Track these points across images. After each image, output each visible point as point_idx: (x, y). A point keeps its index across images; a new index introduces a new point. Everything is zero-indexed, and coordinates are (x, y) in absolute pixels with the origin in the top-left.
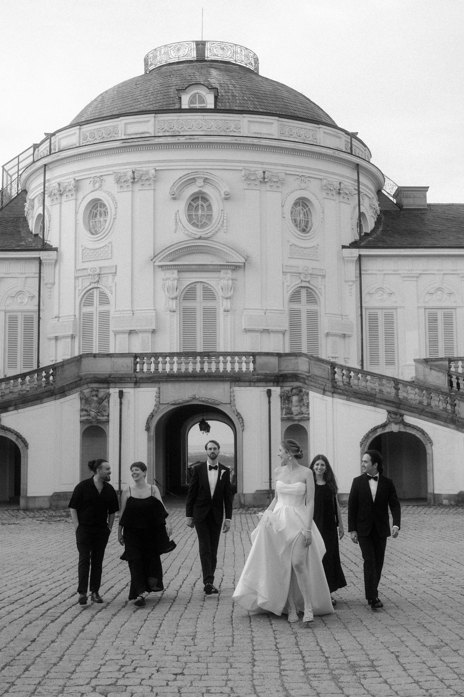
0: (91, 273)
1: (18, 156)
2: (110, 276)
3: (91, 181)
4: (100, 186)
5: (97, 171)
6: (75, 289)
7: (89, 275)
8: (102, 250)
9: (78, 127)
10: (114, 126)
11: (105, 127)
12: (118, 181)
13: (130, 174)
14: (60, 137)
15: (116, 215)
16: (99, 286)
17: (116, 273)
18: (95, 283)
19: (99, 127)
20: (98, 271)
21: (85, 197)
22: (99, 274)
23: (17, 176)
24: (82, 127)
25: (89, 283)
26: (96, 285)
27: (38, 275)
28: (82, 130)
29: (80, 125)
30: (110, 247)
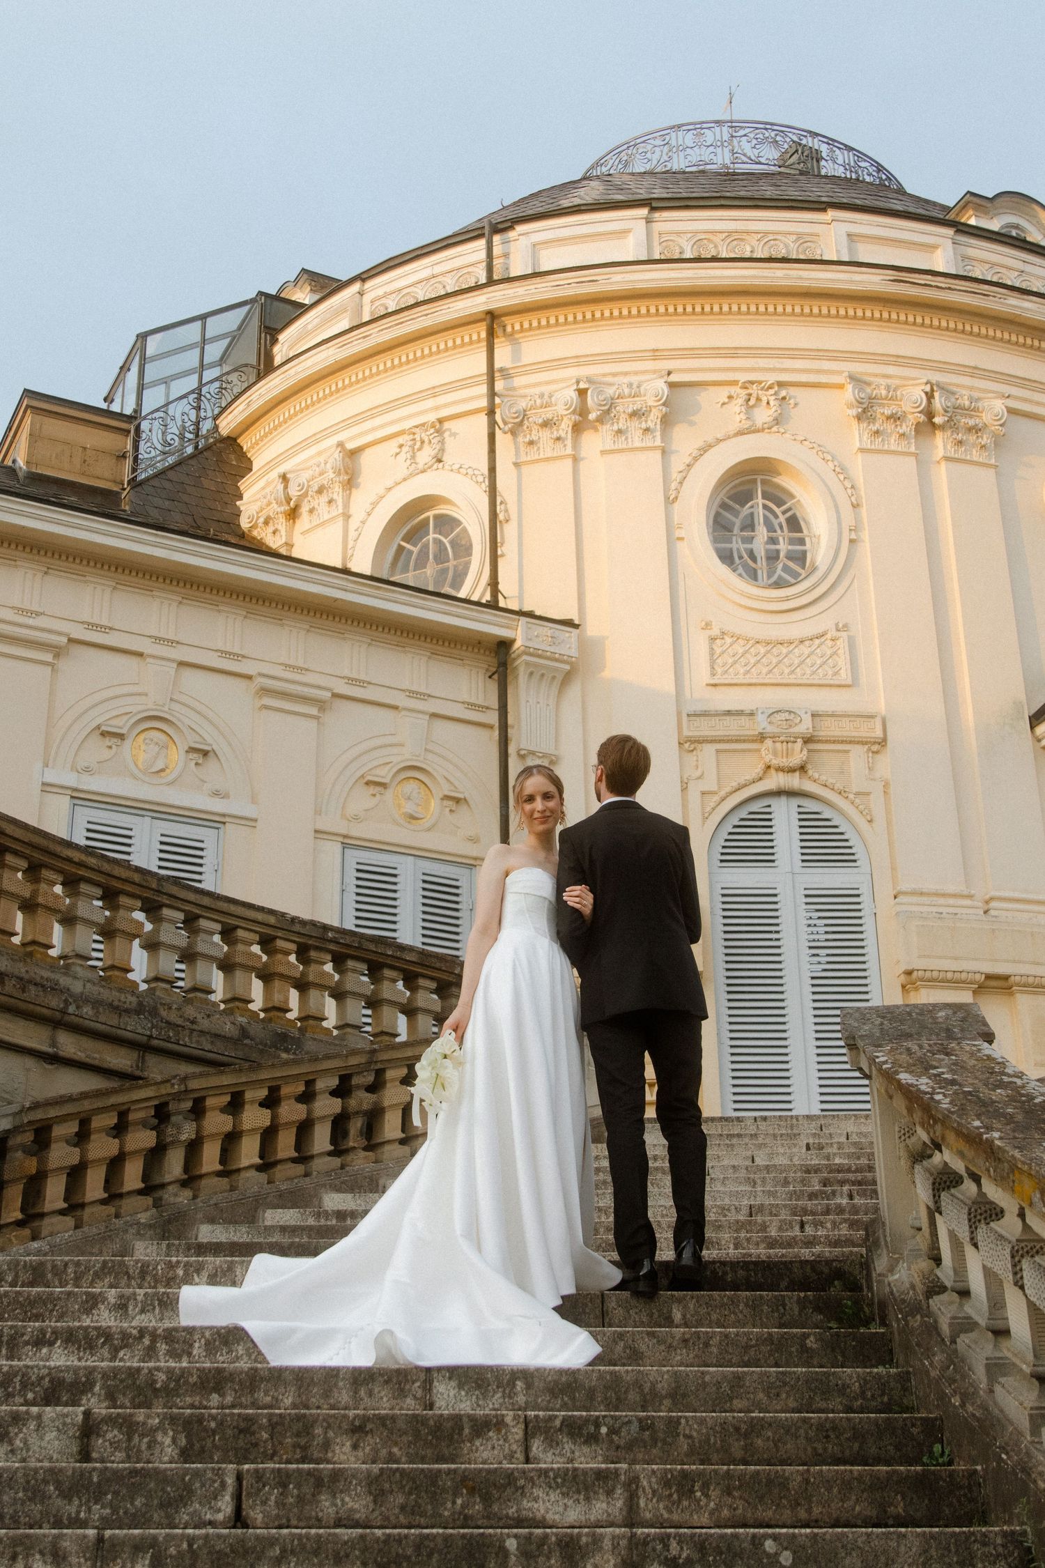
0: (770, 729)
1: (203, 318)
2: (858, 752)
3: (730, 397)
4: (777, 421)
5: (762, 363)
6: (684, 789)
7: (762, 738)
8: (805, 649)
9: (644, 212)
10: (799, 236)
11: (766, 233)
12: (865, 412)
13: (917, 394)
14: (536, 238)
15: (855, 529)
16: (809, 786)
17: (883, 742)
18: (792, 770)
19: (732, 226)
20: (805, 726)
21: (710, 446)
22: (808, 740)
23: (195, 385)
24: (657, 215)
25: (759, 769)
26: (794, 782)
27: (493, 718)
28: (657, 227)
29: (653, 209)
30: (842, 644)
